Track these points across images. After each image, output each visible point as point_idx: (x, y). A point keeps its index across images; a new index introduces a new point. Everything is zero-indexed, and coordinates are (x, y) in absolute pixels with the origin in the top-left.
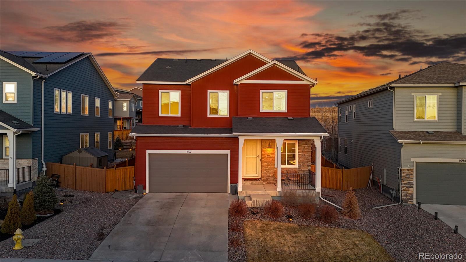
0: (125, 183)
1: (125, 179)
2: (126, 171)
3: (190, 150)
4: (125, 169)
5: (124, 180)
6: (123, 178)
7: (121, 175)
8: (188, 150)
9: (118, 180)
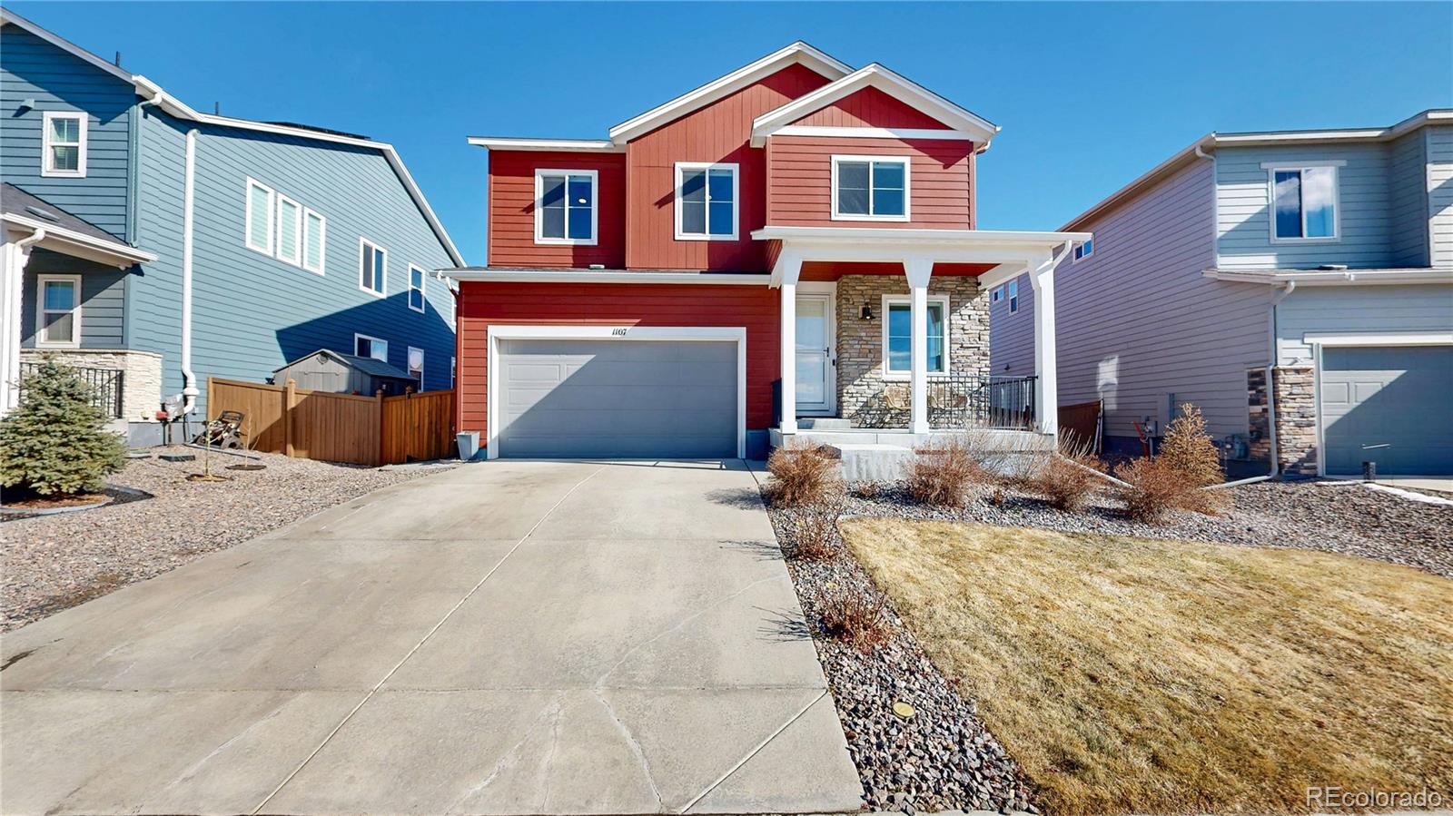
0: (436, 437)
1: (438, 427)
2: (439, 402)
3: (623, 328)
4: (438, 398)
5: (434, 429)
6: (431, 423)
7: (427, 414)
8: (614, 328)
9: (417, 429)
